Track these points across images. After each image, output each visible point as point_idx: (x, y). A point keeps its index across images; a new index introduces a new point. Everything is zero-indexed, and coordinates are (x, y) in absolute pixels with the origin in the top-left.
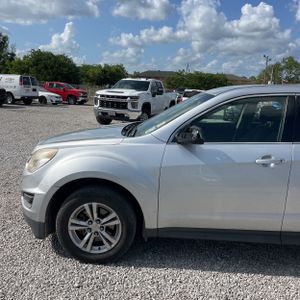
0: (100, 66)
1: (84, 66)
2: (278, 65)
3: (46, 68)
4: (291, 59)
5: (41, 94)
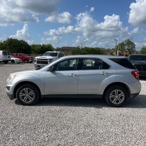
0: (40, 45)
2: (123, 43)
3: (14, 46)
4: (129, 40)
5: (12, 59)
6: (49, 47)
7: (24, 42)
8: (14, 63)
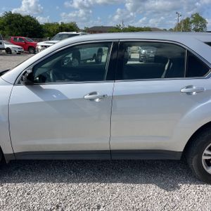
1: (46, 24)
2: (188, 19)
3: (16, 26)
4: (197, 15)
6: (71, 27)
7: (31, 19)
8: (11, 53)
